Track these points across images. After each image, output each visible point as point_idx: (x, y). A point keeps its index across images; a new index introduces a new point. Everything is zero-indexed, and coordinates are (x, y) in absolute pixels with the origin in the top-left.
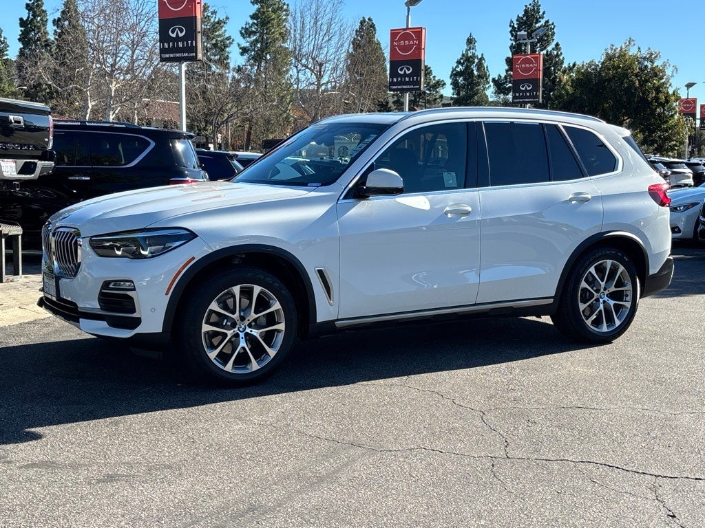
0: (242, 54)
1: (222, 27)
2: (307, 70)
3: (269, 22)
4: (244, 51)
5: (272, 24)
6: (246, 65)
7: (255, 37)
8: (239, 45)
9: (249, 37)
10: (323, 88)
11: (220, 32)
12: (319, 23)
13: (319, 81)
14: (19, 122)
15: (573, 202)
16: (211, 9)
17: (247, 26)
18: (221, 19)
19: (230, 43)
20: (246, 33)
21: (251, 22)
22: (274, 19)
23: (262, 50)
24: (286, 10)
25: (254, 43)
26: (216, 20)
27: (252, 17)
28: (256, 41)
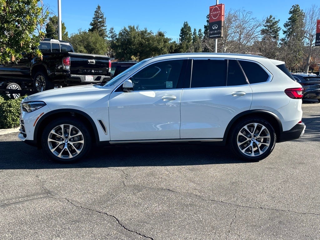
0: (284, 34)
1: (276, 24)
2: (306, 38)
3: (296, 21)
4: (285, 32)
5: (297, 21)
6: (285, 38)
7: (289, 27)
8: (283, 30)
9: (287, 27)
10: (312, 46)
11: (276, 26)
12: (313, 19)
13: (311, 43)
14: (93, 62)
15: (234, 96)
16: (273, 17)
17: (287, 23)
18: (277, 21)
19: (280, 30)
20: (286, 25)
21: (288, 21)
22: (298, 19)
23: (292, 32)
24: (304, 15)
25: (289, 29)
26: (275, 21)
27: (289, 19)
28: (290, 28)
